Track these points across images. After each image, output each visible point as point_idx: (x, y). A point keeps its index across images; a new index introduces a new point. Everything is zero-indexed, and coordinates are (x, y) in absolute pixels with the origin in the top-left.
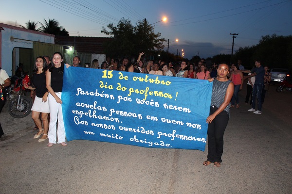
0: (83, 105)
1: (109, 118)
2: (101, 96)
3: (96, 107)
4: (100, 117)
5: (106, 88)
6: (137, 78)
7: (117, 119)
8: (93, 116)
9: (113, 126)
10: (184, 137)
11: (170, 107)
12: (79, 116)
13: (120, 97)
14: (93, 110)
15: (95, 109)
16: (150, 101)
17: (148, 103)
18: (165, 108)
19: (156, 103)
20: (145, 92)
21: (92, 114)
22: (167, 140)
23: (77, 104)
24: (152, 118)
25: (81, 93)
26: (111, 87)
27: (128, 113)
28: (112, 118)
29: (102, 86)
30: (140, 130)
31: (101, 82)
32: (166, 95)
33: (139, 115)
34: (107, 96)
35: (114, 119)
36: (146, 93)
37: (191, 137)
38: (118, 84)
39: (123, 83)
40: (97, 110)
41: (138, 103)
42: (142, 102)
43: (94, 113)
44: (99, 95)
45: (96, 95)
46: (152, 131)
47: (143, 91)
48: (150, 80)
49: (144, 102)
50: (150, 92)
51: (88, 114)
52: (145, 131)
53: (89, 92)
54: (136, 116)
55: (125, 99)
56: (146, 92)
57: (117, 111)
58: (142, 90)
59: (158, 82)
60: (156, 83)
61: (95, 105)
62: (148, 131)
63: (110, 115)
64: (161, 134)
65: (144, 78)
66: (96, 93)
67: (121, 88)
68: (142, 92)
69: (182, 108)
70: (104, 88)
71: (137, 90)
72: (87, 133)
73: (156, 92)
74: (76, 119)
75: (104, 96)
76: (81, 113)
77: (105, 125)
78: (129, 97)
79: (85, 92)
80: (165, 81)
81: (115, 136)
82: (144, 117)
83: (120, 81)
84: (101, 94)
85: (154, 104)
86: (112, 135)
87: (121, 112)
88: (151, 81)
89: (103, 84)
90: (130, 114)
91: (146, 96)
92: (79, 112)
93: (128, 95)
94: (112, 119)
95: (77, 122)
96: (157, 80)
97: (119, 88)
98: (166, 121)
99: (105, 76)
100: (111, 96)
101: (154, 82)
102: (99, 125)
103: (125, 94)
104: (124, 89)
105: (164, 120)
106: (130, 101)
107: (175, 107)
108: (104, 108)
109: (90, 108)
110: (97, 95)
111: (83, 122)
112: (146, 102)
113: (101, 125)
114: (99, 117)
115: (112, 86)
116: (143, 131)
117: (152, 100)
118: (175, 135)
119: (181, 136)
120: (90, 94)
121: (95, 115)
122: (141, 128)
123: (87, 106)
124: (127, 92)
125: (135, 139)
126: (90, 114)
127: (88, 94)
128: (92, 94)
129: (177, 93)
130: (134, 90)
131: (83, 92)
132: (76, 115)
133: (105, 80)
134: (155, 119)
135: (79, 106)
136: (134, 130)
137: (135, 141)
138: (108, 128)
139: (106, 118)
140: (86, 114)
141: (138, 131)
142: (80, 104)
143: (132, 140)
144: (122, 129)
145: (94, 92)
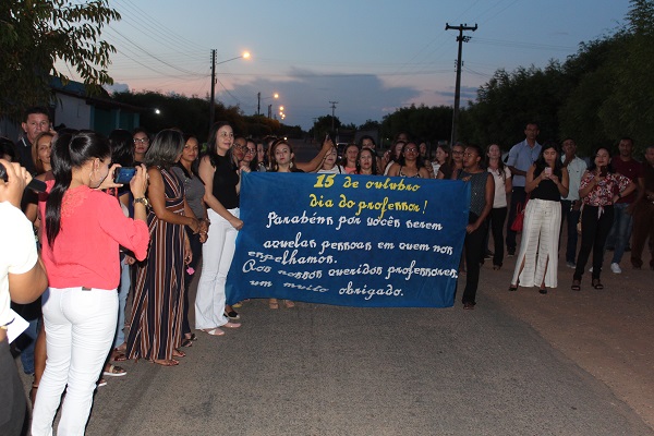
0: (275, 244)
1: (318, 258)
2: (311, 222)
3: (299, 242)
4: (302, 261)
5: (321, 205)
6: (372, 184)
7: (330, 257)
8: (290, 261)
9: (319, 272)
10: (425, 272)
11: (415, 225)
13: (343, 220)
14: (291, 250)
15: (297, 246)
16: (388, 220)
17: (384, 222)
18: (408, 227)
19: (397, 221)
20: (382, 206)
21: (288, 258)
22: (397, 280)
23: (265, 245)
24: (386, 245)
25: (275, 222)
26: (329, 204)
27: (350, 244)
28: (323, 258)
29: (314, 203)
30: (362, 269)
32: (411, 207)
33: (368, 244)
34: (321, 220)
36: (383, 208)
37: (436, 270)
38: (342, 196)
39: (350, 194)
40: (299, 248)
41: (370, 224)
43: (293, 255)
44: (307, 220)
45: (302, 222)
46: (379, 268)
47: (380, 205)
48: (391, 185)
49: (378, 222)
50: (389, 205)
51: (282, 260)
52: (370, 269)
53: (290, 218)
54: (362, 247)
55: (351, 221)
56: (384, 205)
57: (333, 245)
58: (378, 203)
59: (402, 187)
61: (297, 240)
62: (375, 269)
63: (320, 253)
64: (393, 271)
65: (384, 183)
66: (303, 218)
67: (346, 202)
68: (377, 206)
70: (317, 205)
71: (370, 204)
73: (397, 204)
75: (316, 221)
77: (306, 273)
78: (357, 217)
79: (283, 219)
80: (412, 186)
82: (374, 246)
83: (345, 191)
84: (311, 219)
85: (393, 224)
87: (340, 244)
88: (393, 187)
89: (315, 199)
90: (353, 246)
91: (383, 211)
93: (356, 214)
94: (321, 260)
96: (401, 184)
97: (343, 204)
98: (406, 247)
99: (319, 184)
100: (329, 219)
101: (397, 188)
103: (349, 213)
104: (350, 204)
105: (402, 246)
106: (358, 223)
107: (422, 223)
108: (312, 242)
109: (287, 248)
110: (305, 220)
112: (381, 223)
113: (299, 273)
114: (299, 260)
115: (331, 201)
116: (368, 270)
117: (391, 218)
118: (413, 270)
119: (423, 269)
120: (293, 220)
121: (295, 259)
122: (365, 265)
123: (284, 244)
124: (356, 208)
125: (349, 290)
126: (285, 258)
127: (287, 223)
128: (296, 220)
130: (367, 203)
131: (280, 218)
133: (318, 192)
134: (390, 246)
135: (269, 246)
136: (353, 272)
137: (348, 292)
138: (310, 278)
139: (312, 259)
140: (277, 259)
141: (358, 271)
142: (272, 243)
143: (342, 291)
144: (332, 274)
145: (300, 216)
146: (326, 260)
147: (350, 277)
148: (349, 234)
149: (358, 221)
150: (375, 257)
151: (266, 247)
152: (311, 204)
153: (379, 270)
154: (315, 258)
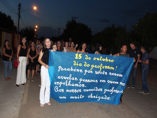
0: (62, 78)
1: (79, 85)
2: (74, 71)
3: (71, 78)
4: (73, 85)
5: (78, 65)
6: (96, 58)
7: (83, 85)
8: (69, 84)
9: (80, 90)
10: (117, 92)
11: (113, 74)
12: (58, 86)
13: (86, 71)
14: (68, 80)
15: (70, 79)
16: (103, 72)
17: (101, 73)
18: (110, 75)
19: (106, 73)
20: (100, 67)
21: (68, 84)
22: (108, 94)
23: (58, 77)
25: (61, 69)
26: (81, 65)
27: (90, 80)
28: (80, 85)
29: (75, 64)
31: (74, 61)
32: (111, 68)
33: (96, 81)
34: (78, 70)
35: (81, 85)
36: (101, 68)
38: (85, 62)
39: (88, 62)
40: (71, 80)
41: (96, 73)
42: (98, 73)
43: (69, 83)
44: (73, 70)
45: (71, 70)
46: (101, 89)
47: (99, 66)
48: (103, 59)
49: (99, 72)
50: (103, 67)
51: (65, 84)
53: (66, 69)
54: (94, 81)
55: (89, 72)
56: (101, 67)
57: (84, 80)
58: (98, 66)
59: (107, 60)
60: (106, 61)
61: (70, 77)
62: (99, 89)
63: (79, 83)
64: (106, 91)
65: (100, 58)
66: (71, 69)
67: (87, 65)
69: (118, 75)
70: (76, 65)
71: (96, 66)
72: (61, 98)
73: (106, 67)
74: (56, 88)
75: (76, 71)
76: (61, 83)
77: (75, 90)
78: (91, 70)
79: (64, 69)
80: (111, 60)
81: (79, 97)
82: (99, 81)
83: (86, 61)
84: (74, 70)
85: (105, 73)
87: (86, 80)
89: (75, 63)
90: (91, 81)
91: (101, 69)
92: (59, 83)
93: (91, 69)
94: (80, 86)
95: (56, 90)
96: (106, 59)
97: (85, 65)
98: (110, 82)
99: (76, 58)
100: (81, 70)
101: (105, 60)
102: (71, 90)
103: (89, 69)
104: (88, 66)
105: (109, 82)
106: (92, 73)
107: (115, 74)
108: (76, 78)
110: (72, 70)
111: (61, 90)
112: (100, 73)
113: (73, 90)
114: (72, 85)
115: (81, 64)
116: (97, 90)
117: (104, 71)
118: (113, 90)
120: (67, 70)
121: (70, 84)
122: (96, 88)
123: (65, 78)
124: (90, 67)
125: (91, 96)
126: (66, 83)
127: (66, 70)
128: (68, 70)
129: (117, 66)
130: (94, 66)
131: (63, 68)
133: (77, 60)
134: (104, 81)
135: (60, 78)
136: (92, 90)
137: (91, 97)
138: (77, 92)
139: (76, 85)
140: (64, 83)
141: (94, 90)
142: (61, 77)
143: (89, 97)
144: (85, 91)
145: (70, 68)
146: (82, 86)
147: (91, 92)
148: (89, 76)
149: (92, 72)
150: (99, 85)
151: (59, 78)
152: (74, 65)
153: (101, 90)
154: (78, 85)
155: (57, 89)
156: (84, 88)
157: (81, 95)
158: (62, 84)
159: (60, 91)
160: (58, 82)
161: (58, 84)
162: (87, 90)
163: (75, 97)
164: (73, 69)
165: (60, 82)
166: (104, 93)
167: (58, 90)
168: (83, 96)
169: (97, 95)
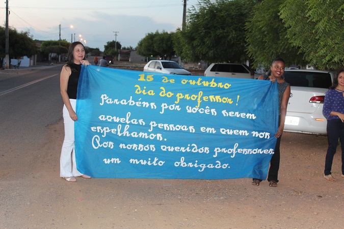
0: (109, 118)
1: (148, 135)
2: (137, 105)
3: (129, 120)
4: (134, 135)
5: (145, 94)
6: (186, 81)
7: (159, 136)
8: (124, 133)
9: (152, 146)
10: (247, 151)
11: (231, 114)
12: (100, 134)
13: (164, 106)
14: (124, 124)
15: (128, 123)
16: (205, 109)
17: (202, 111)
18: (225, 115)
19: (213, 111)
20: (197, 98)
21: (122, 131)
22: (223, 158)
23: (100, 117)
24: (208, 129)
25: (107, 101)
26: (151, 93)
27: (175, 126)
28: (153, 135)
29: (138, 91)
30: (191, 148)
31: (136, 86)
32: (225, 100)
33: (191, 128)
34: (146, 104)
35: (154, 136)
36: (199, 99)
37: (256, 150)
38: (162, 88)
39: (169, 87)
40: (130, 124)
41: (189, 111)
42: (194, 110)
43: (126, 129)
44: (134, 103)
45: (130, 104)
46: (206, 148)
47: (196, 97)
48: (204, 82)
49: (196, 110)
50: (204, 98)
51: (117, 132)
52: (198, 148)
53: (119, 101)
54: (186, 129)
55: (172, 107)
56: (199, 97)
57: (159, 125)
58: (194, 95)
59: (214, 85)
60: (211, 86)
61: (128, 118)
62: (202, 149)
63: (149, 130)
64: (219, 151)
65: (197, 81)
66: (130, 101)
67: (166, 93)
68: (193, 97)
69: (245, 114)
70: (142, 93)
71: (187, 96)
72: (109, 161)
73: (211, 97)
75: (142, 105)
76: (106, 130)
77: (141, 146)
78: (176, 105)
79: (113, 100)
80: (223, 84)
81: (152, 161)
82: (197, 129)
84: (137, 103)
85: (210, 112)
86: (147, 161)
87: (166, 125)
88: (206, 84)
89: (139, 89)
90: (178, 128)
91: (199, 102)
92: (102, 128)
93: (176, 102)
94: (152, 137)
95: (96, 145)
96: (212, 83)
97: (163, 94)
98: (226, 132)
99: (142, 79)
100: (152, 104)
101: (210, 85)
102: (131, 146)
103: (171, 101)
104: (169, 95)
105: (223, 131)
106: (179, 110)
107: (237, 113)
108: (141, 121)
109: (120, 123)
110: (132, 103)
111: (107, 143)
112: (200, 110)
113: (135, 145)
114: (132, 134)
115: (152, 91)
116: (196, 150)
117: (207, 107)
118: (236, 150)
119: (245, 150)
120: (121, 102)
121: (128, 132)
122: (193, 145)
123: (117, 120)
125: (182, 163)
126: (119, 131)
127: (117, 103)
128: (124, 102)
129: (238, 96)
130: (184, 95)
131: (111, 99)
132: (96, 133)
133: (142, 84)
134: (212, 130)
135: (104, 119)
136: (183, 149)
137: (182, 165)
138: (145, 149)
139: (143, 135)
140: (113, 131)
141: (188, 150)
142: (106, 117)
143: (177, 164)
144: (165, 150)
145: (128, 100)
146: (156, 137)
147: (181, 154)
148: (170, 117)
149: (178, 108)
151: (101, 119)
152: (136, 92)
153: (206, 150)
154: (146, 134)
155: (98, 142)
156: (163, 143)
157: (156, 159)
158: (108, 131)
159: (105, 145)
160: (99, 128)
161: (98, 131)
162: (171, 149)
163: (142, 161)
164: (133, 101)
165: (105, 128)
166: (214, 156)
167: (99, 145)
168: (163, 163)
169: (196, 161)
